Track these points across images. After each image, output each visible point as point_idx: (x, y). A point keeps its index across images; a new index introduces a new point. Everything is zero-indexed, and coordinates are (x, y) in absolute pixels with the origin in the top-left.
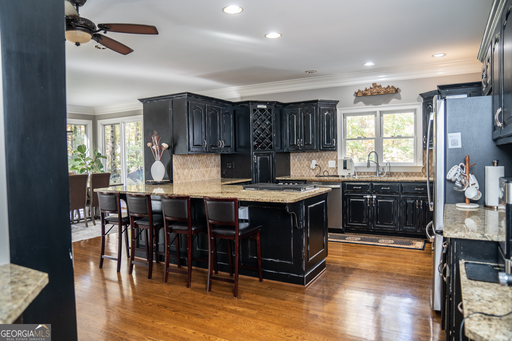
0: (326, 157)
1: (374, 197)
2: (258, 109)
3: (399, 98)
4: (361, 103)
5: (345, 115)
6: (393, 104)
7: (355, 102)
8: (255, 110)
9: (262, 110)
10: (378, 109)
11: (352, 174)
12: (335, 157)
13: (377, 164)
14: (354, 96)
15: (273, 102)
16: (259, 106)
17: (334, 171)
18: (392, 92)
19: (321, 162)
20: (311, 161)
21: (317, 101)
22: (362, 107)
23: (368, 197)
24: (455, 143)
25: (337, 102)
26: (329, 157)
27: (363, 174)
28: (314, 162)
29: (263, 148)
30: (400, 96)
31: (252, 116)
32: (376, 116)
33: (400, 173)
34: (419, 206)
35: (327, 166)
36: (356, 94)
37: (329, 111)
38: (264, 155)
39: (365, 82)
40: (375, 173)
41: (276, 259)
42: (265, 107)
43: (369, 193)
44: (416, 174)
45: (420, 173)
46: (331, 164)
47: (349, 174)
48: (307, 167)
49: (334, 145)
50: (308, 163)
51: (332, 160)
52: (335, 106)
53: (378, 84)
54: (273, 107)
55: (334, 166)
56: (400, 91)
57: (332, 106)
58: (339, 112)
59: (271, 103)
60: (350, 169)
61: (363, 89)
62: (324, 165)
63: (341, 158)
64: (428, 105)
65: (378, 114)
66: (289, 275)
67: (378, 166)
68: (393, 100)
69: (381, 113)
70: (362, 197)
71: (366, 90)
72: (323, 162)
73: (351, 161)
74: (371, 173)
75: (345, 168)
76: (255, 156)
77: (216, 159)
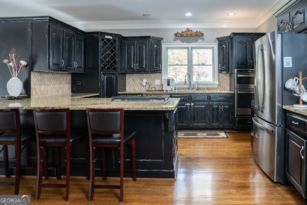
0: (153, 78)
1: (192, 104)
2: (106, 38)
3: (203, 39)
4: (178, 41)
5: (167, 49)
6: (200, 43)
7: (175, 40)
8: (103, 40)
9: (109, 40)
10: (190, 45)
11: (173, 89)
12: (160, 77)
13: (190, 82)
14: (174, 35)
15: (118, 34)
16: (106, 37)
17: (159, 87)
18: (199, 35)
19: (150, 81)
20: (143, 80)
21: (149, 37)
22: (179, 44)
23: (188, 104)
24: (288, 63)
25: (162, 39)
26: (155, 77)
27: (179, 89)
28: (145, 81)
29: (108, 69)
30: (204, 38)
31: (101, 44)
32: (188, 50)
33: (204, 88)
34: (221, 109)
35: (154, 83)
36: (176, 35)
37: (157, 45)
38: (110, 75)
39: (182, 27)
40: (189, 89)
41: (148, 159)
42: (111, 38)
43: (188, 102)
44: (214, 89)
45: (216, 88)
46: (158, 82)
47: (172, 89)
48: (139, 85)
49: (160, 69)
50: (140, 82)
51: (158, 79)
52: (161, 41)
53: (190, 30)
54: (117, 39)
55: (160, 84)
56: (204, 35)
57: (159, 41)
58: (164, 46)
59: (116, 35)
60: (172, 86)
61: (181, 32)
62: (152, 83)
63: (165, 77)
64: (222, 45)
65: (190, 49)
66: (160, 171)
67: (190, 84)
68: (200, 40)
69: (192, 48)
70: (184, 105)
71: (182, 32)
72: (151, 81)
73: (173, 80)
74: (185, 88)
75: (168, 85)
76: (103, 75)
77: (68, 78)
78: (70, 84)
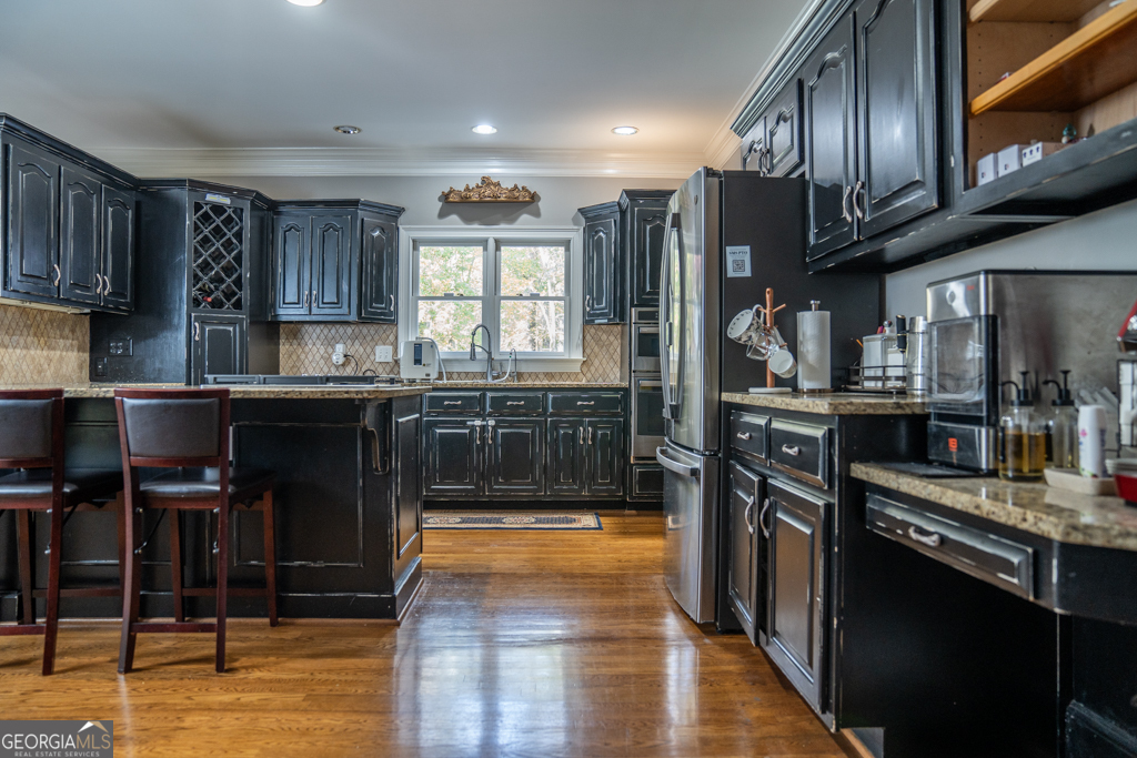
0: (369, 338)
1: (492, 422)
2: (208, 203)
3: (537, 214)
4: (454, 217)
5: (416, 244)
6: (524, 225)
7: (442, 215)
8: (198, 207)
9: (218, 208)
10: (491, 233)
11: (434, 375)
12: (392, 338)
13: (490, 353)
14: (440, 199)
15: (249, 191)
16: (210, 198)
17: (388, 369)
18: (523, 200)
19: (357, 349)
20: (333, 348)
21: (355, 203)
22: (455, 226)
23: (478, 422)
25: (400, 211)
26: (376, 337)
27: (455, 376)
28: (340, 348)
29: (217, 304)
30: (538, 209)
31: (190, 219)
32: (485, 249)
33: (537, 375)
34: (584, 439)
35: (372, 358)
36: (445, 197)
37: (383, 230)
38: (221, 324)
39: (467, 174)
40: (483, 375)
41: (315, 562)
42: (227, 201)
43: (478, 415)
44: (569, 375)
45: (577, 374)
46: (383, 353)
47: (428, 375)
48: (322, 361)
49: (392, 309)
50: (326, 352)
51: (384, 344)
52: (396, 218)
53: (495, 181)
54: (247, 206)
55: (390, 359)
56: (539, 199)
57: (389, 218)
58: (405, 236)
59: (242, 193)
60: (429, 365)
61: (461, 188)
62: (365, 356)
63: (406, 338)
64: (597, 232)
65: (491, 244)
66: (352, 597)
67: (490, 359)
68: (525, 217)
69: (498, 243)
70: (463, 424)
71: (467, 189)
72: (362, 350)
73: (432, 345)
74: (475, 375)
75: (418, 361)
76: (197, 324)
77: (77, 329)
78: (84, 351)
